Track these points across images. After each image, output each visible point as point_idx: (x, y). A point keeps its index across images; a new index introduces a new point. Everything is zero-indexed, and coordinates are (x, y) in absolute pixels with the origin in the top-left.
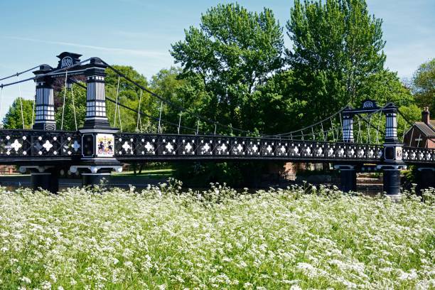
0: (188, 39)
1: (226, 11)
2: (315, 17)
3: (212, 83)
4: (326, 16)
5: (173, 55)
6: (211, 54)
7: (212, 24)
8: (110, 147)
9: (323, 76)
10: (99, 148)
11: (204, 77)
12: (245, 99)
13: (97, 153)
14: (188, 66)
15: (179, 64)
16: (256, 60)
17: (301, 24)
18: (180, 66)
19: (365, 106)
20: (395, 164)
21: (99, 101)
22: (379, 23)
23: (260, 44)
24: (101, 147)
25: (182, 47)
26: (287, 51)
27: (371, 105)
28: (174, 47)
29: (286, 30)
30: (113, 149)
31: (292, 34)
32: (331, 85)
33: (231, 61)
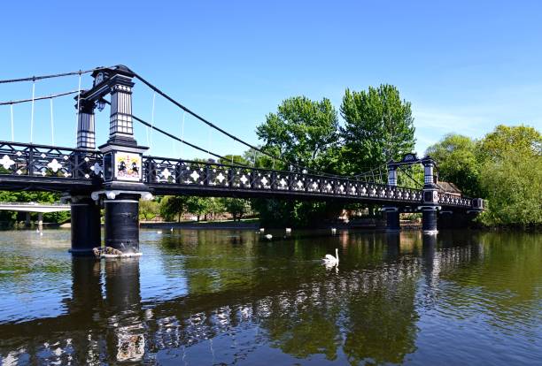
0: (268, 122)
1: (296, 101)
2: (361, 102)
3: (286, 153)
4: (370, 101)
5: (257, 133)
6: (284, 132)
7: (286, 112)
8: (135, 169)
9: (368, 144)
10: (120, 170)
11: (280, 149)
12: (310, 162)
13: (116, 175)
14: (269, 142)
15: (262, 139)
16: (318, 134)
17: (351, 106)
18: (263, 143)
19: (407, 159)
20: (433, 205)
21: (122, 114)
22: (409, 105)
23: (321, 122)
24: (122, 168)
25: (264, 127)
26: (341, 128)
27: (411, 158)
28: (258, 128)
29: (339, 112)
30: (140, 172)
31: (344, 115)
32: (374, 150)
33: (300, 135)
